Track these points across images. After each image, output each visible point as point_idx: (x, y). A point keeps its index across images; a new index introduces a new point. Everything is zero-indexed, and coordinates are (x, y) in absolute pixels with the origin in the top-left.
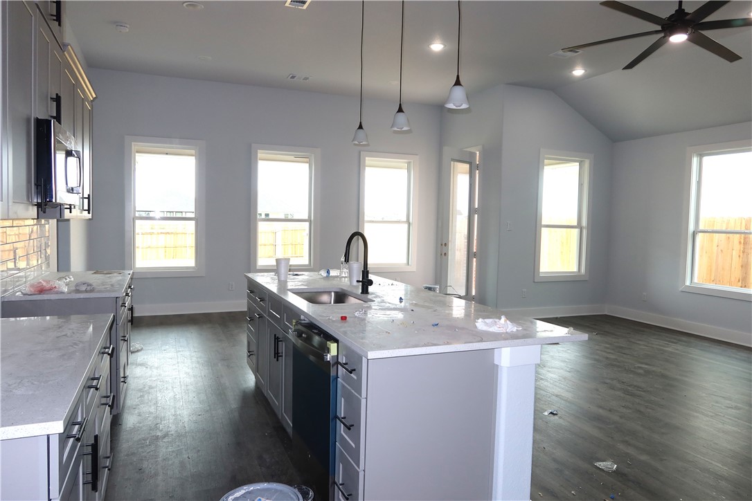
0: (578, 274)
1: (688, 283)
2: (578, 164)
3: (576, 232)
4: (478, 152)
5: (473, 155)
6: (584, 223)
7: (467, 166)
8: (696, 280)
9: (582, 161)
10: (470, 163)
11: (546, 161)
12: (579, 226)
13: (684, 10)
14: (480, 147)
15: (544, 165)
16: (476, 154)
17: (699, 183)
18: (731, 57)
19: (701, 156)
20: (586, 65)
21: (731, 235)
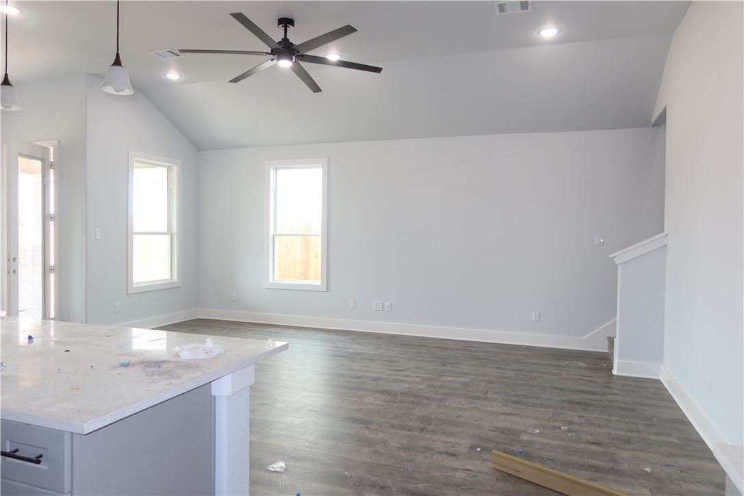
0: (170, 281)
1: (271, 281)
2: (166, 169)
3: (167, 237)
4: (52, 148)
5: (45, 150)
6: (175, 229)
7: (39, 163)
8: (276, 278)
9: (169, 167)
10: (43, 161)
11: (135, 164)
12: (170, 232)
13: (288, 40)
14: (56, 142)
15: (133, 168)
16: (49, 149)
17: (275, 192)
18: (316, 88)
19: (276, 169)
20: (181, 70)
21: (294, 237)
